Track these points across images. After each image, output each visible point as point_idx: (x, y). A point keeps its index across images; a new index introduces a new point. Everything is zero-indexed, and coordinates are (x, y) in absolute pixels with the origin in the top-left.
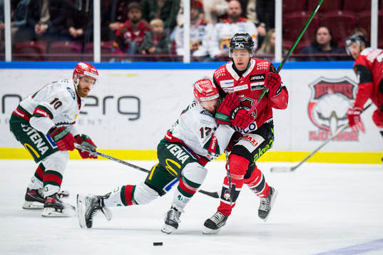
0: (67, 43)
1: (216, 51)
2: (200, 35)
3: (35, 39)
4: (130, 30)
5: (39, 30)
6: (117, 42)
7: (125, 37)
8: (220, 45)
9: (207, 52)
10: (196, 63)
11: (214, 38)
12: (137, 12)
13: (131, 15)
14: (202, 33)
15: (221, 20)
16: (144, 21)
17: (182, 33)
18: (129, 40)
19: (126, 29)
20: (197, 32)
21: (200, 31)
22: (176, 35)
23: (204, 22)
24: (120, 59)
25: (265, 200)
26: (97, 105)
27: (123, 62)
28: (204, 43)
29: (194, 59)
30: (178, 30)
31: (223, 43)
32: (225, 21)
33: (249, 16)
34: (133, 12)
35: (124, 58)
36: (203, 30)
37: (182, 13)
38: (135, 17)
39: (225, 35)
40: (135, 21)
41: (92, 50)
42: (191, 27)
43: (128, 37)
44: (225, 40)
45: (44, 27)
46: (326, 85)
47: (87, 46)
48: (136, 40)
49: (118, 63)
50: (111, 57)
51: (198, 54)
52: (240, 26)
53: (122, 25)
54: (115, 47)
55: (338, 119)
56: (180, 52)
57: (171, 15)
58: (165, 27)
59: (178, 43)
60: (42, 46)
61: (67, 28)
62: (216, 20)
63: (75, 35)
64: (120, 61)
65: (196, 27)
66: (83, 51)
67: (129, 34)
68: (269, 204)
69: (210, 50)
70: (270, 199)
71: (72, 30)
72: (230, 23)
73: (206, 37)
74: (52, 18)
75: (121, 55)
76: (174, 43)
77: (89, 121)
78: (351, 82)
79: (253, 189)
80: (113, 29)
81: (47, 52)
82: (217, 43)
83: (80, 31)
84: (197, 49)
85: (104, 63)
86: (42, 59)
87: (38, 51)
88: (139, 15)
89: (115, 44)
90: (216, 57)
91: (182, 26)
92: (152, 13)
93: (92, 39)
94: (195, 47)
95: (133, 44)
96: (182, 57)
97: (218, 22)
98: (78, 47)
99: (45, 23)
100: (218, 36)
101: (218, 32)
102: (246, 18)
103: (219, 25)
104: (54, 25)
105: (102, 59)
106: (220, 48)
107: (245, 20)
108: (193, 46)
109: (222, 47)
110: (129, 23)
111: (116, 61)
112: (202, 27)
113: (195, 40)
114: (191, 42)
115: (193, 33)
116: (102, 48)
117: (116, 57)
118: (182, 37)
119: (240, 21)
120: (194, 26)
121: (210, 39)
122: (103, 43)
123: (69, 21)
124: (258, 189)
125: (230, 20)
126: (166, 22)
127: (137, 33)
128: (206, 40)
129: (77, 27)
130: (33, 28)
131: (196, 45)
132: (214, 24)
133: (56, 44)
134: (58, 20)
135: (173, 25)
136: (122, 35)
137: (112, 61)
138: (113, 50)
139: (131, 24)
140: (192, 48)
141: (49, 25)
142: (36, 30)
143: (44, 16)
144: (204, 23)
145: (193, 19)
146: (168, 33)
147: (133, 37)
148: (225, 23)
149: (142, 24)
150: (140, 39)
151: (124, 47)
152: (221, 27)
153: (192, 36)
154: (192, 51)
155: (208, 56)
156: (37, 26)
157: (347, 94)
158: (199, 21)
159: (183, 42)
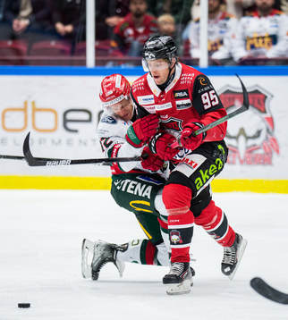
0: (53, 43)
1: (241, 53)
2: (221, 32)
3: (14, 37)
4: (132, 26)
5: (18, 26)
6: (116, 41)
7: (126, 34)
8: (246, 44)
9: (230, 54)
10: (215, 68)
11: (239, 36)
12: (141, 3)
13: (133, 7)
14: (223, 30)
15: (247, 13)
16: (149, 15)
17: (198, 29)
18: (131, 39)
19: (127, 25)
20: (216, 28)
21: (221, 27)
22: (190, 32)
23: (227, 16)
24: (120, 62)
25: (229, 249)
26: (90, 120)
27: (123, 67)
28: (226, 42)
29: (213, 63)
30: (192, 26)
31: (250, 42)
32: (253, 14)
33: (283, 8)
34: (136, 4)
35: (125, 62)
36: (225, 25)
37: (199, 4)
38: (138, 9)
39: (253, 33)
40: (138, 15)
41: (83, 51)
42: (209, 22)
43: (129, 35)
44: (252, 39)
45: (24, 23)
46: (231, 96)
47: (79, 46)
48: (140, 38)
49: (117, 68)
50: (108, 61)
51: (218, 56)
52: (272, 21)
53: (122, 20)
54: (113, 48)
55: (248, 138)
56: (195, 53)
57: (184, 7)
58: (177, 22)
59: (193, 42)
60: (23, 46)
61: (53, 24)
62: (241, 14)
63: (63, 34)
64: (119, 65)
65: (216, 23)
66: (73, 52)
67: (130, 31)
68: (234, 256)
69: (233, 51)
70: (236, 249)
71: (60, 27)
72: (260, 17)
73: (228, 34)
74: (34, 11)
75: (120, 57)
76: (187, 43)
77: (80, 141)
78: (263, 92)
79: (211, 233)
80: (111, 25)
81: (29, 54)
82: (242, 42)
83: (69, 28)
84: (217, 50)
85: (99, 68)
86: (22, 63)
87: (18, 52)
88: (143, 7)
89: (113, 44)
90: (241, 59)
91: (198, 21)
92: (160, 5)
93: (84, 38)
94: (214, 47)
95: (136, 44)
96: (198, 60)
97: (244, 15)
98: (67, 48)
99: (26, 18)
100: (243, 34)
101: (244, 28)
102: (280, 10)
103: (244, 20)
104: (37, 20)
105: (97, 62)
106: (246, 49)
107: (278, 12)
108: (212, 46)
109: (248, 46)
110: (130, 17)
111: (114, 65)
112: (222, 22)
113: (214, 38)
114: (209, 41)
115: (211, 30)
116: (97, 49)
117: (114, 61)
118: (198, 34)
119: (272, 14)
120: (212, 21)
121: (234, 36)
122: (98, 44)
123: (55, 15)
124: (219, 233)
125: (259, 13)
126: (178, 16)
127: (141, 30)
128: (228, 38)
129: (65, 23)
130: (10, 24)
131: (216, 45)
132: (239, 18)
133: (40, 45)
134: (42, 13)
135: (186, 20)
136: (122, 32)
137: (109, 66)
138: (111, 51)
139: (134, 18)
140: (210, 48)
141: (30, 20)
142: (15, 26)
143: (25, 9)
144: (225, 17)
145: (212, 12)
146: (180, 30)
147: (136, 34)
148: (252, 16)
149: (147, 18)
150: (145, 38)
151: (124, 46)
152: (248, 22)
153: (210, 33)
154: (210, 53)
155: (231, 58)
156: (16, 22)
157: (259, 106)
158: (220, 15)
159: (198, 41)
